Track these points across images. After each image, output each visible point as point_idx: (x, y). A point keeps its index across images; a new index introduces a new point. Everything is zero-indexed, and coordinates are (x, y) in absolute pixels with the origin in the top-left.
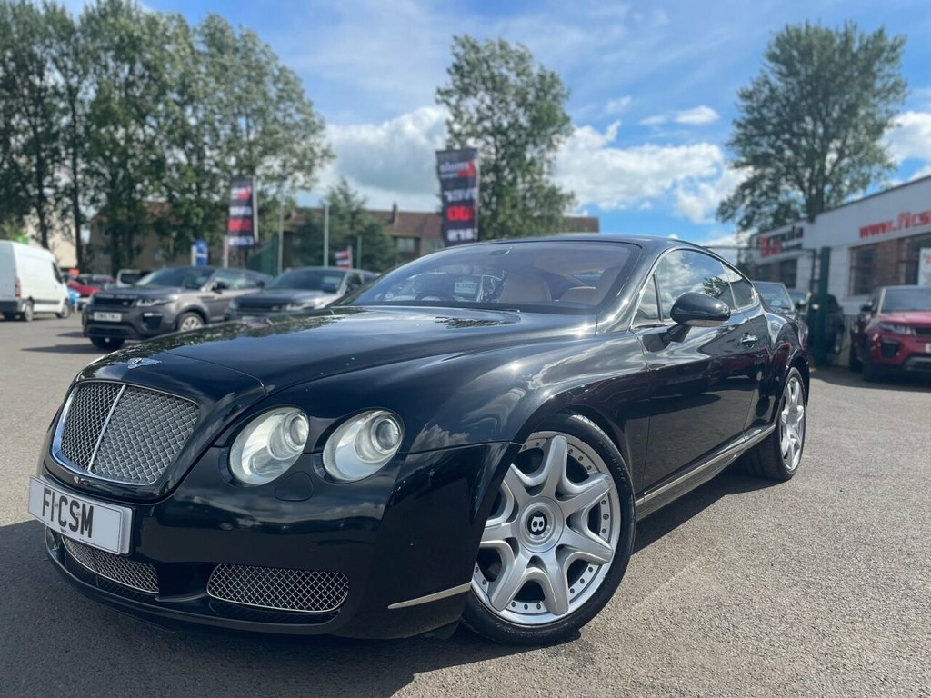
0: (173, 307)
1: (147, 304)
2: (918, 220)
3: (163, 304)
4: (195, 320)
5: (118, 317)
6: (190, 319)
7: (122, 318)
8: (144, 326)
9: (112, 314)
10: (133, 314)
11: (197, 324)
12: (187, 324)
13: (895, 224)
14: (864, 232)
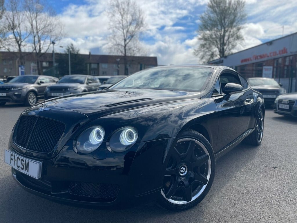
0: (25, 90)
1: (15, 89)
2: (259, 57)
3: (21, 89)
4: (33, 94)
5: (5, 94)
6: (31, 94)
7: (6, 95)
8: (15, 98)
9: (2, 93)
10: (10, 93)
11: (34, 96)
12: (30, 96)
13: (252, 59)
14: (242, 61)
